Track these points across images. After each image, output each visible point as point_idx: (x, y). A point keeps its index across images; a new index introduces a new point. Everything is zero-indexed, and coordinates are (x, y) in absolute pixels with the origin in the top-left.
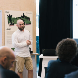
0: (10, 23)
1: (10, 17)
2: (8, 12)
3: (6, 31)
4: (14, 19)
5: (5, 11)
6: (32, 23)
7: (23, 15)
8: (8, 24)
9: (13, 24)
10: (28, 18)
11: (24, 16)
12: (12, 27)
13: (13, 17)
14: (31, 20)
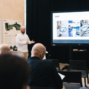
0: (7, 29)
2: (6, 21)
3: (4, 35)
4: (10, 25)
7: (16, 23)
8: (5, 29)
9: (9, 30)
10: (19, 26)
12: (8, 32)
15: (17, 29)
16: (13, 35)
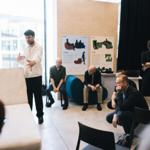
1: (95, 42)
3: (91, 54)
4: (98, 43)
5: (91, 37)
6: (113, 47)
9: (97, 48)
10: (110, 43)
11: (107, 41)
12: (96, 50)
13: (97, 42)
14: (113, 45)
15: (107, 48)
16: (102, 55)
